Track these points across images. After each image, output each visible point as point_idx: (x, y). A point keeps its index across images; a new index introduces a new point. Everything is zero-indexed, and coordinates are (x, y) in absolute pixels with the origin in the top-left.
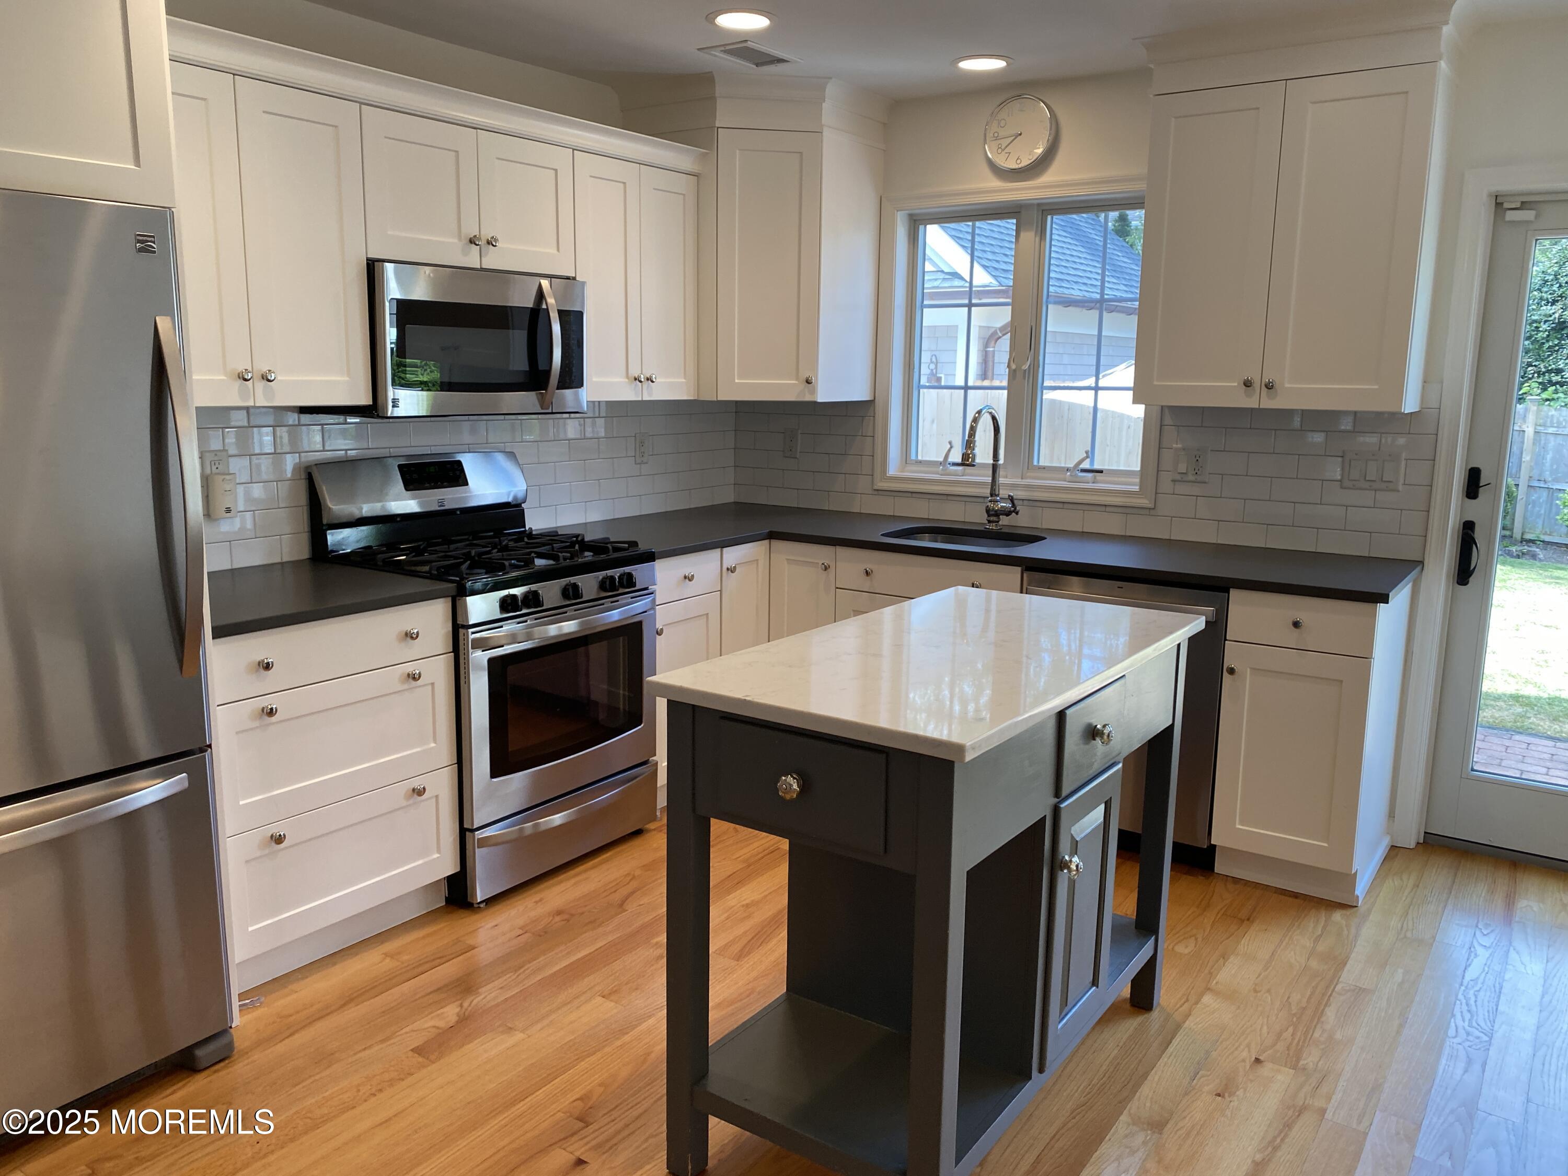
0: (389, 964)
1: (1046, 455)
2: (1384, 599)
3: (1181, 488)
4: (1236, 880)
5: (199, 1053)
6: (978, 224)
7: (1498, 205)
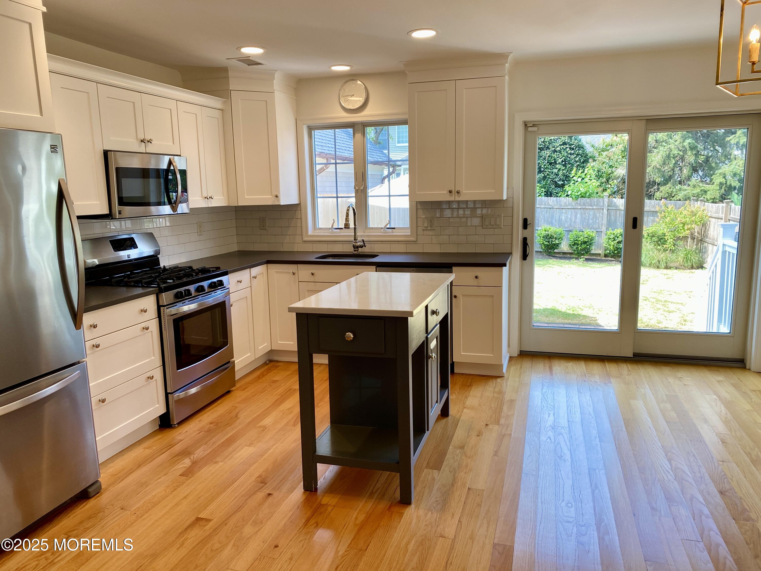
0: (148, 452)
1: (372, 224)
2: (505, 265)
3: (426, 233)
5: (90, 490)
6: (336, 130)
7: (526, 125)
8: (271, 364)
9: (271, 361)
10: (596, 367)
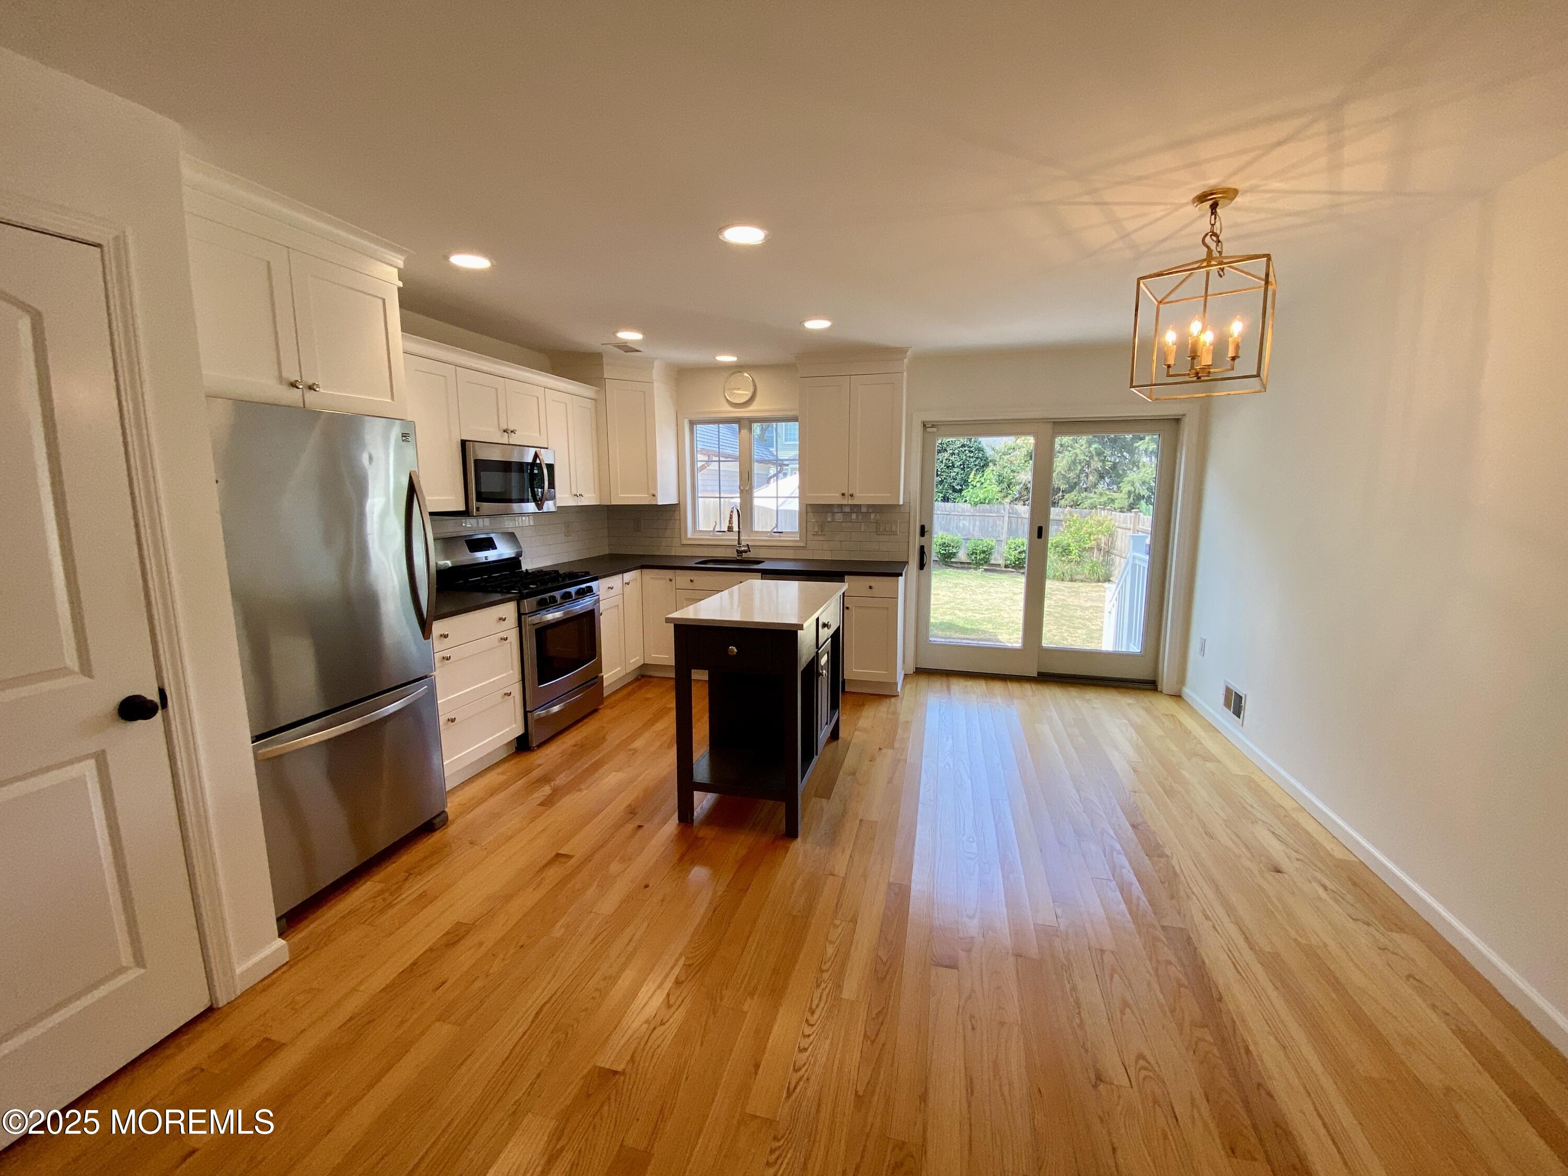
0: (502, 778)
1: (757, 527)
2: (901, 575)
3: (815, 538)
4: (854, 693)
5: (437, 821)
6: (721, 425)
7: (924, 426)
8: (643, 680)
9: (643, 676)
10: (998, 687)
